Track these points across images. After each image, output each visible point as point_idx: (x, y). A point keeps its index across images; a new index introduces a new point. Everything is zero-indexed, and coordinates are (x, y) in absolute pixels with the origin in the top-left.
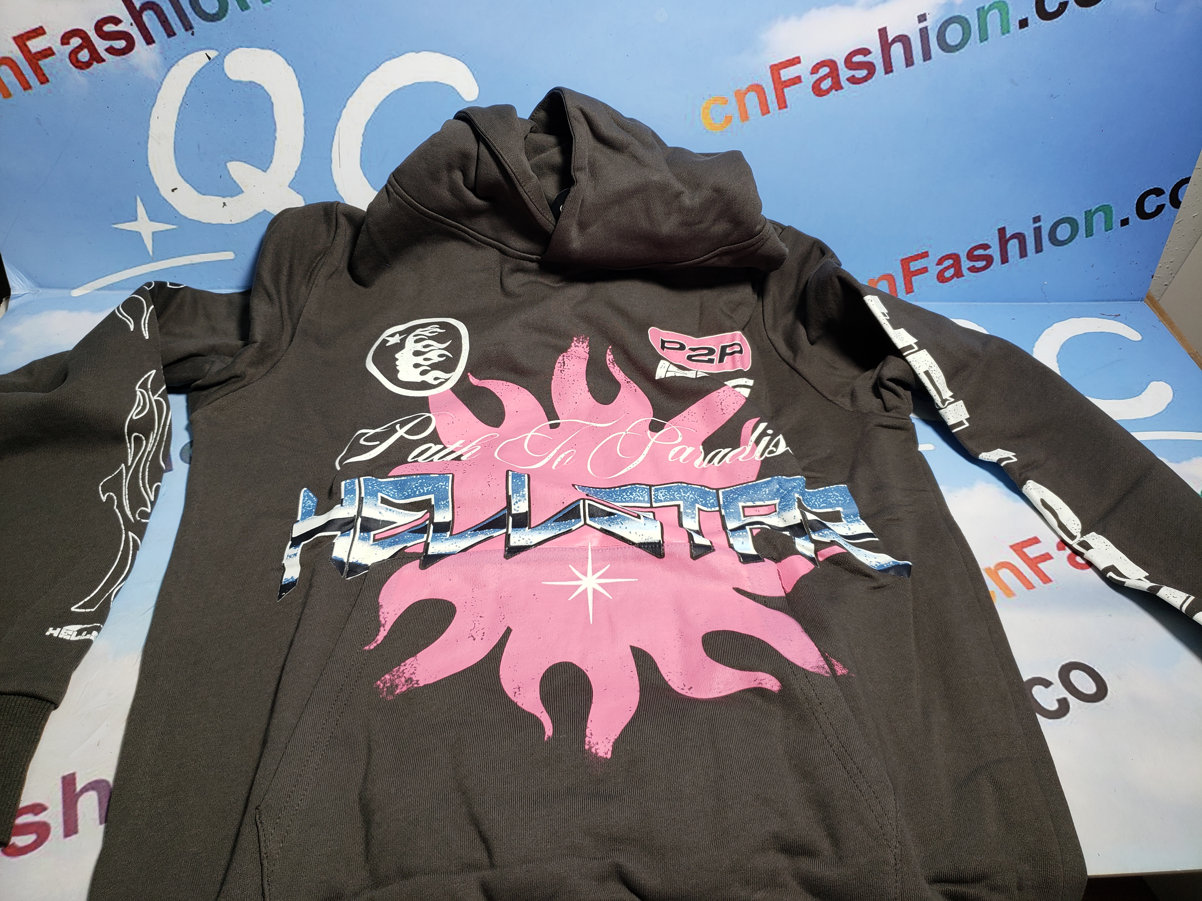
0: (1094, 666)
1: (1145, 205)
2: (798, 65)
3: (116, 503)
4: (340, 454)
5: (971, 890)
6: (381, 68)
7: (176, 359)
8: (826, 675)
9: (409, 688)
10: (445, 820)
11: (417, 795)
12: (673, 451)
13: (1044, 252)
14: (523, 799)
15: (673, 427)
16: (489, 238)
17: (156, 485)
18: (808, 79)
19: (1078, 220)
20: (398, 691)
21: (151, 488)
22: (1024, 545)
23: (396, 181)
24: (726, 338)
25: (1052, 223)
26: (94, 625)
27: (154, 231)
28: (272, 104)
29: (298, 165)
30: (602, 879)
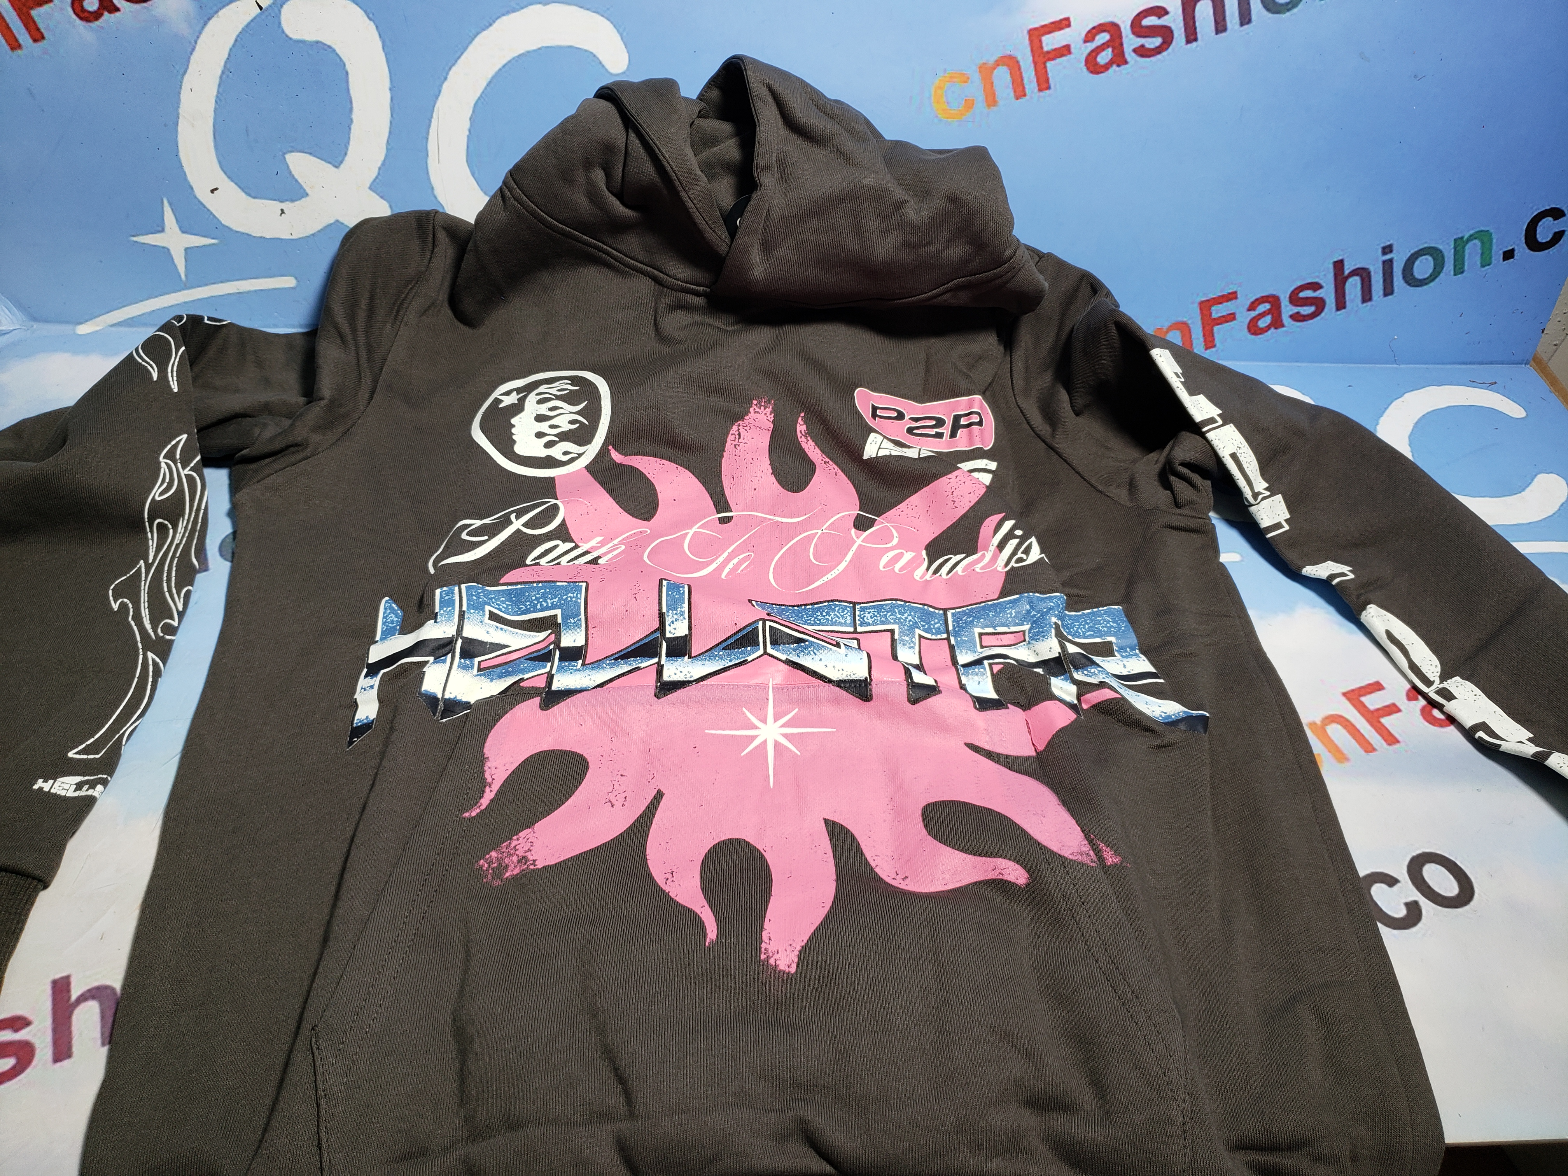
0: (1456, 858)
1: (1538, 232)
2: (1067, 30)
3: (131, 613)
4: (435, 553)
5: (1287, 1161)
6: (495, 25)
7: (215, 420)
8: (1091, 864)
9: (523, 870)
10: (568, 1051)
11: (531, 1016)
12: (885, 556)
13: (1395, 294)
14: (675, 1027)
15: (886, 524)
16: (640, 263)
17: (186, 589)
18: (1080, 48)
19: (1443, 250)
20: (507, 874)
21: (179, 594)
22: (1362, 693)
23: (515, 182)
24: (960, 404)
25: (1409, 255)
26: (100, 776)
27: (187, 246)
28: (347, 73)
29: (383, 159)
30: (782, 1137)
